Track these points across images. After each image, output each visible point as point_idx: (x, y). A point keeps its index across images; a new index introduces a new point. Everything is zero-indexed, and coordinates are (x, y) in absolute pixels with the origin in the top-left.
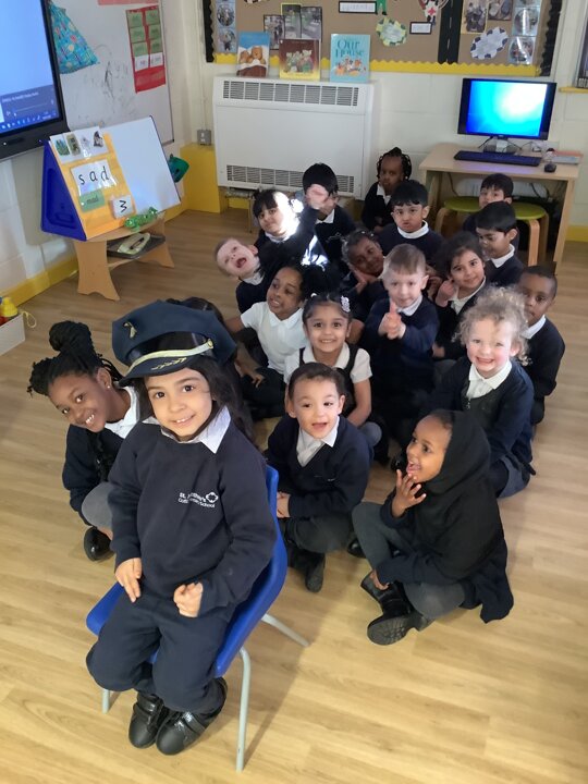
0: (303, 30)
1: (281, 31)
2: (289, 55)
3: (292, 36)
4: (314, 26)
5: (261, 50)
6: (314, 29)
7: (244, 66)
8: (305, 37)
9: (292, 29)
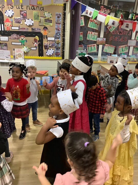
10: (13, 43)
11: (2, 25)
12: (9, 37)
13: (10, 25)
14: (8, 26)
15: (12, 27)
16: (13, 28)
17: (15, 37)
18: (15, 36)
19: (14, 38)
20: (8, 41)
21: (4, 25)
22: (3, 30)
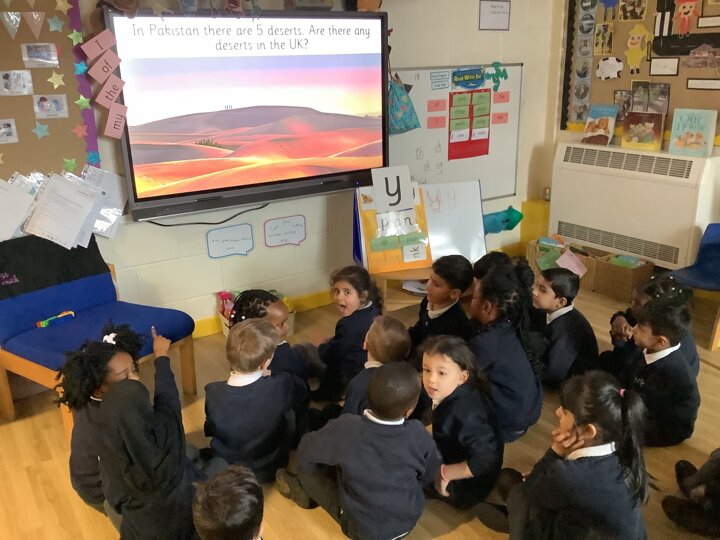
0: (650, 104)
1: (629, 105)
2: (632, 126)
3: (638, 109)
4: (661, 101)
5: (607, 121)
6: (660, 104)
7: (589, 135)
8: (651, 111)
9: (640, 103)
10: (692, 84)
11: (668, 14)
12: (684, 58)
13: (695, 12)
14: (686, 17)
15: (700, 19)
16: (703, 22)
17: (705, 58)
18: (705, 55)
19: (700, 60)
20: (677, 75)
21: (672, 16)
22: (665, 33)
